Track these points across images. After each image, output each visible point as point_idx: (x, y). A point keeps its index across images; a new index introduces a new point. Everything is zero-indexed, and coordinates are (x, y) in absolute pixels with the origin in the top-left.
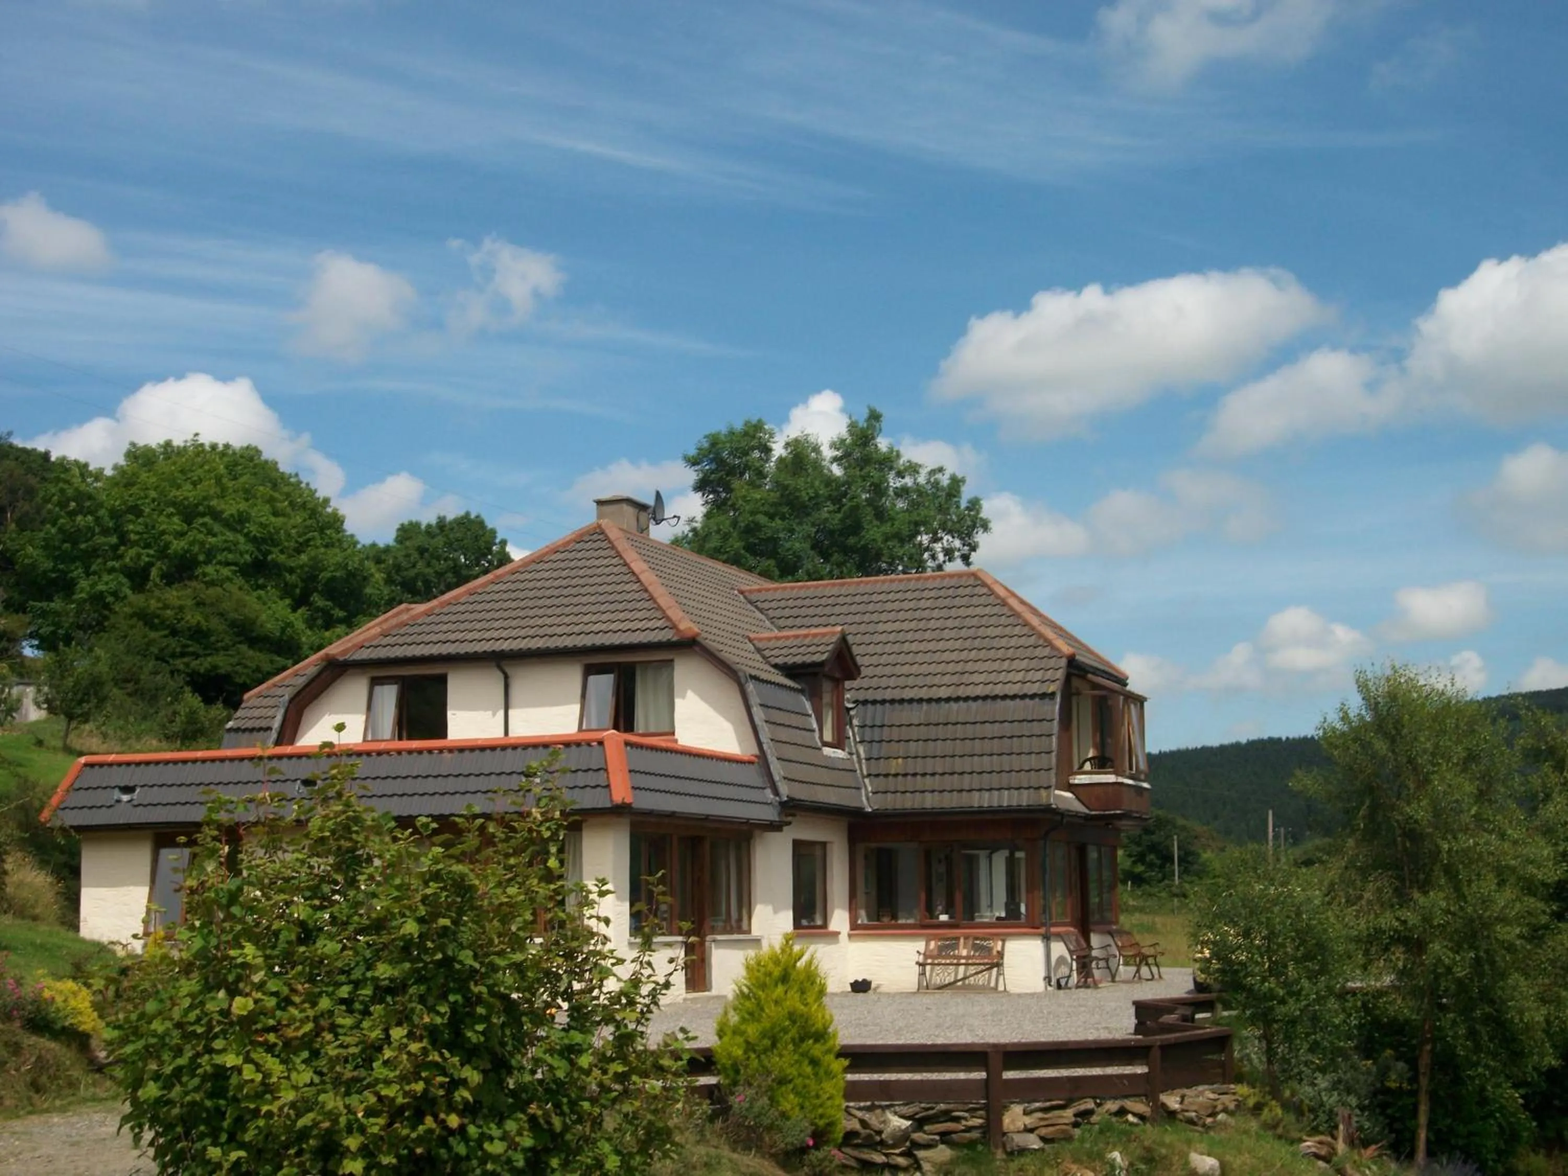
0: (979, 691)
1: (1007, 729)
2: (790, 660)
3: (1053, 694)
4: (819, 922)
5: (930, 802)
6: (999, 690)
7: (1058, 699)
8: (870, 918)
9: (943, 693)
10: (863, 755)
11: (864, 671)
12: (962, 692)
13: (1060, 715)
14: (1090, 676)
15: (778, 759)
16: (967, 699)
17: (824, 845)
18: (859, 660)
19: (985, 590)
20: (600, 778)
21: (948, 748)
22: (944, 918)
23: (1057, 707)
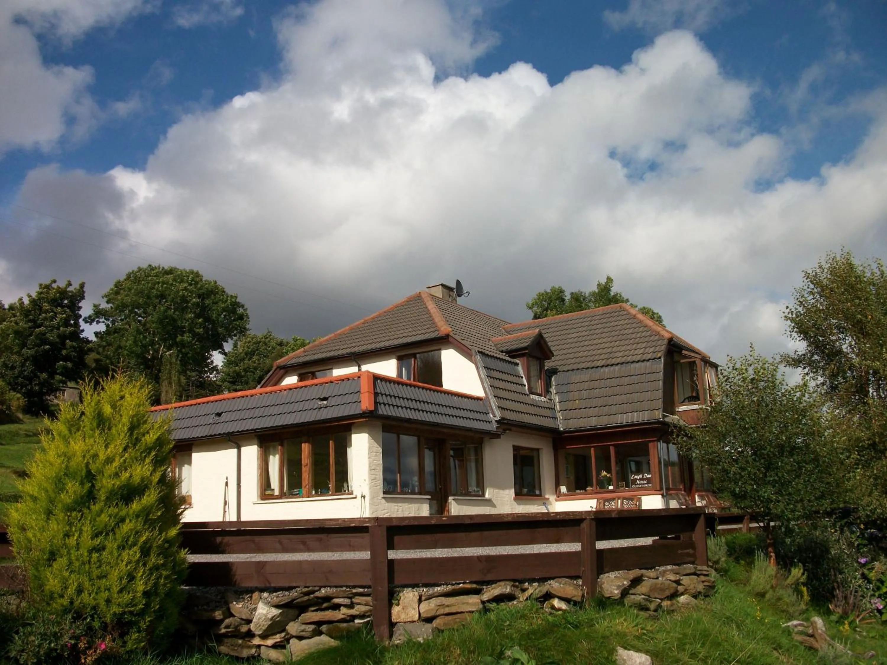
0: (619, 360)
1: (635, 379)
2: (510, 348)
3: (660, 358)
4: (537, 492)
5: (594, 422)
6: (629, 359)
7: (662, 359)
8: (568, 490)
9: (599, 363)
10: (557, 400)
11: (555, 353)
12: (609, 362)
13: (664, 369)
14: (684, 352)
15: (495, 396)
16: (612, 365)
17: (538, 450)
18: (552, 349)
19: (625, 313)
20: (355, 398)
21: (603, 391)
22: (611, 487)
23: (662, 365)
